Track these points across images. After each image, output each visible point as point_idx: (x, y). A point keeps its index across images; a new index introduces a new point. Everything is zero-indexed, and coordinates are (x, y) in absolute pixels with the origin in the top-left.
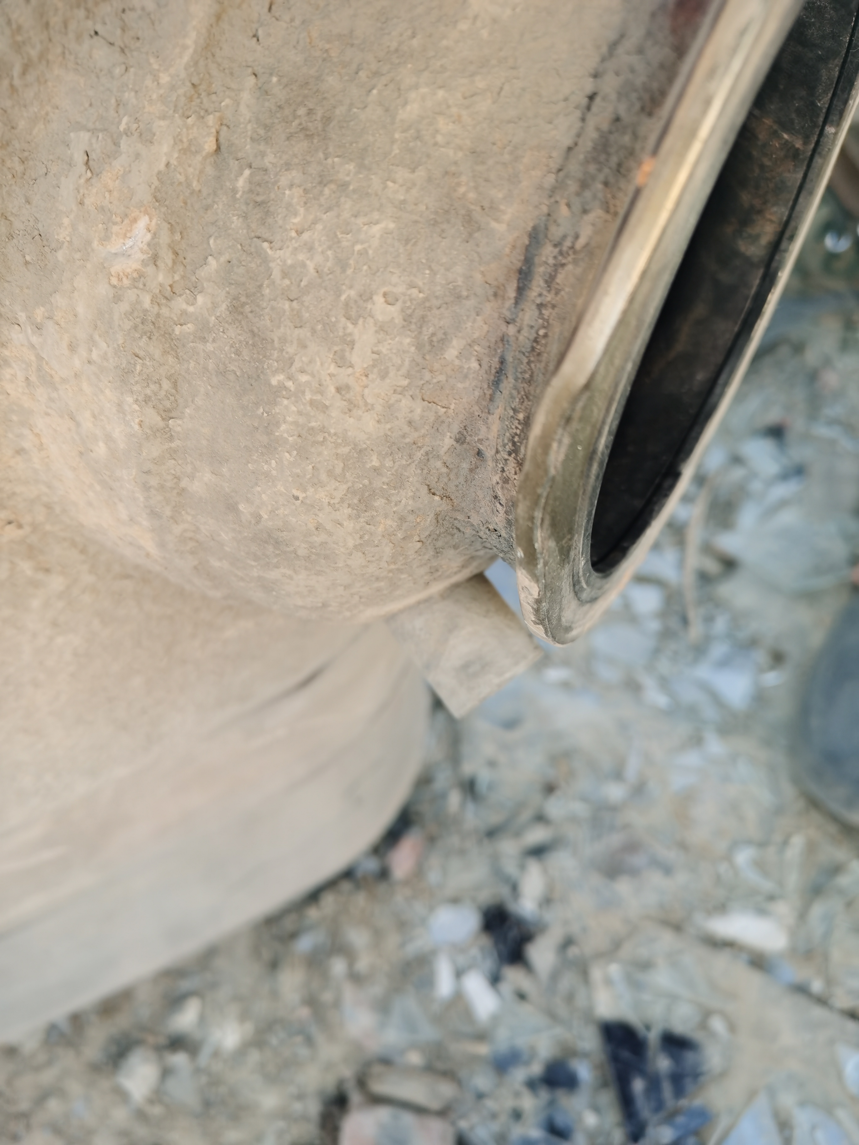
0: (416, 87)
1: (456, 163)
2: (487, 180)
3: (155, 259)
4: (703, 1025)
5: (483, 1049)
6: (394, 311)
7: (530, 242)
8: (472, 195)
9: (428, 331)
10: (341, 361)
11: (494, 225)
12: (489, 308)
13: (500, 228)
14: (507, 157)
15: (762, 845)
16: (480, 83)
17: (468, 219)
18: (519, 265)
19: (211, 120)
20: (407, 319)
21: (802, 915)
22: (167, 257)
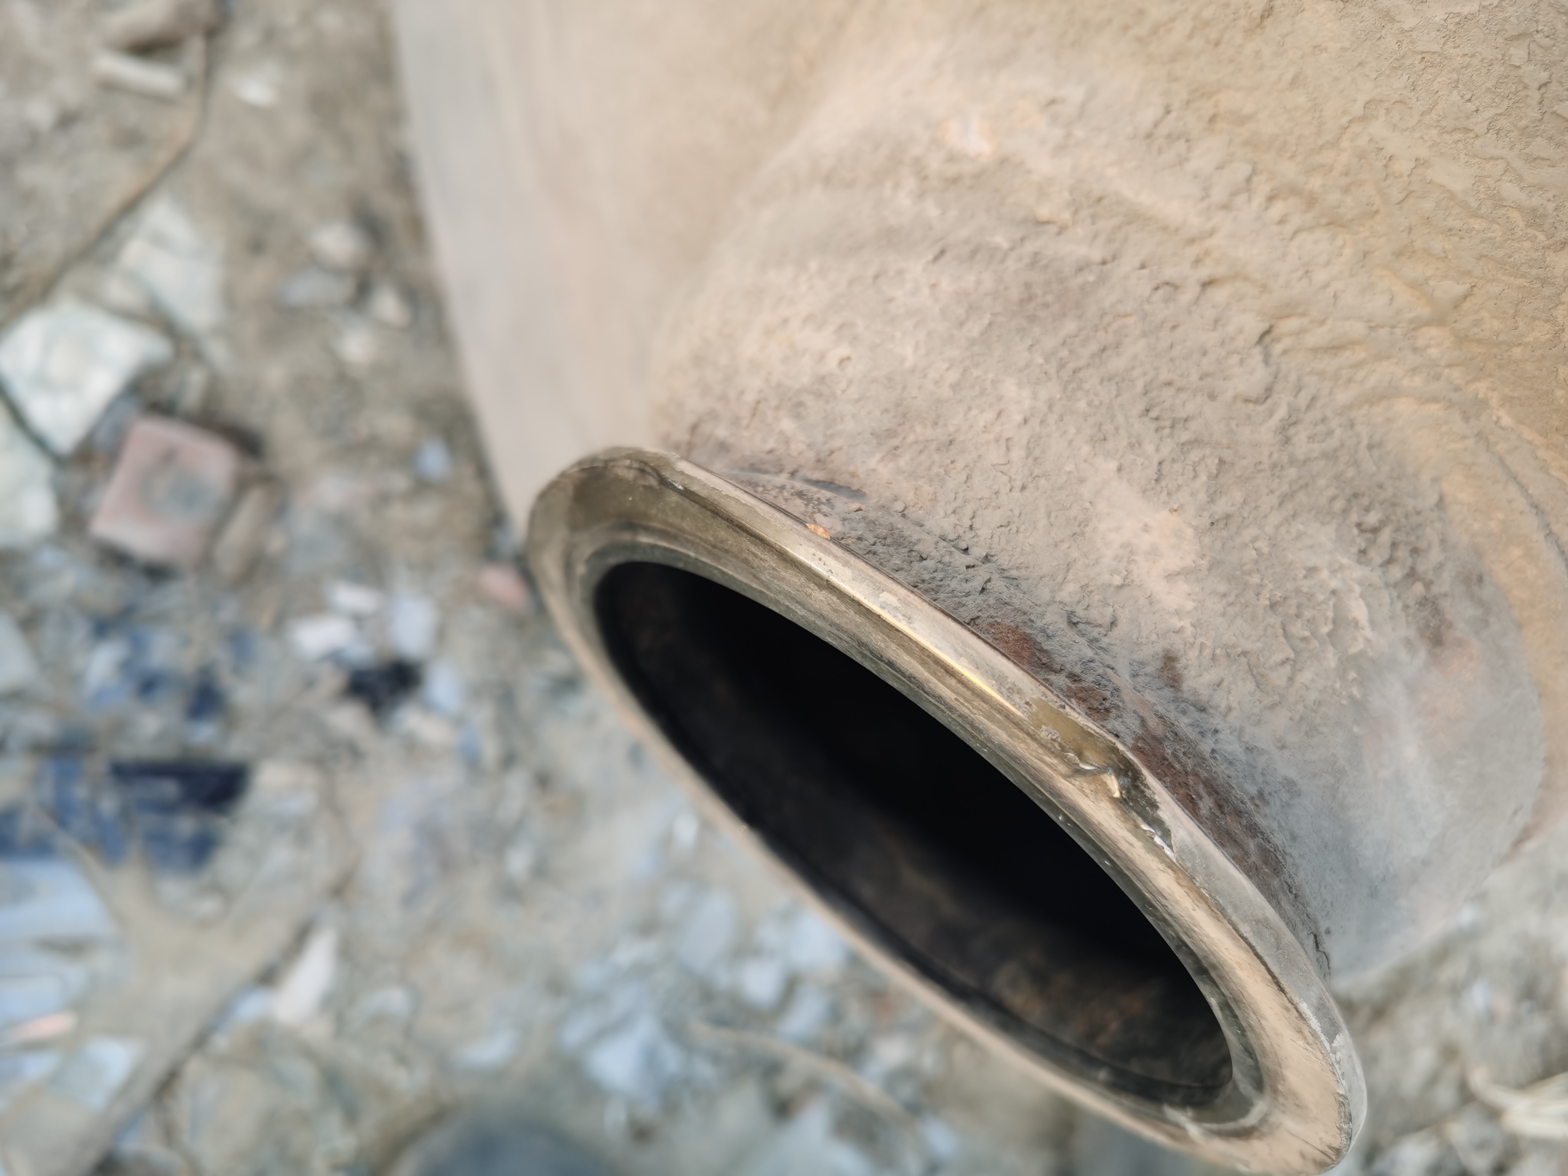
0: (1035, 397)
1: (945, 425)
2: (921, 452)
3: (952, 158)
4: (217, 889)
5: (265, 620)
6: (832, 364)
7: (853, 491)
8: (911, 438)
9: (808, 400)
10: (808, 319)
11: (878, 456)
12: (811, 455)
13: (873, 463)
14: (935, 470)
15: (408, 1031)
16: (1017, 454)
17: (891, 433)
18: (837, 482)
19: (1066, 216)
20: (822, 379)
21: (308, 1052)
22: (952, 170)
